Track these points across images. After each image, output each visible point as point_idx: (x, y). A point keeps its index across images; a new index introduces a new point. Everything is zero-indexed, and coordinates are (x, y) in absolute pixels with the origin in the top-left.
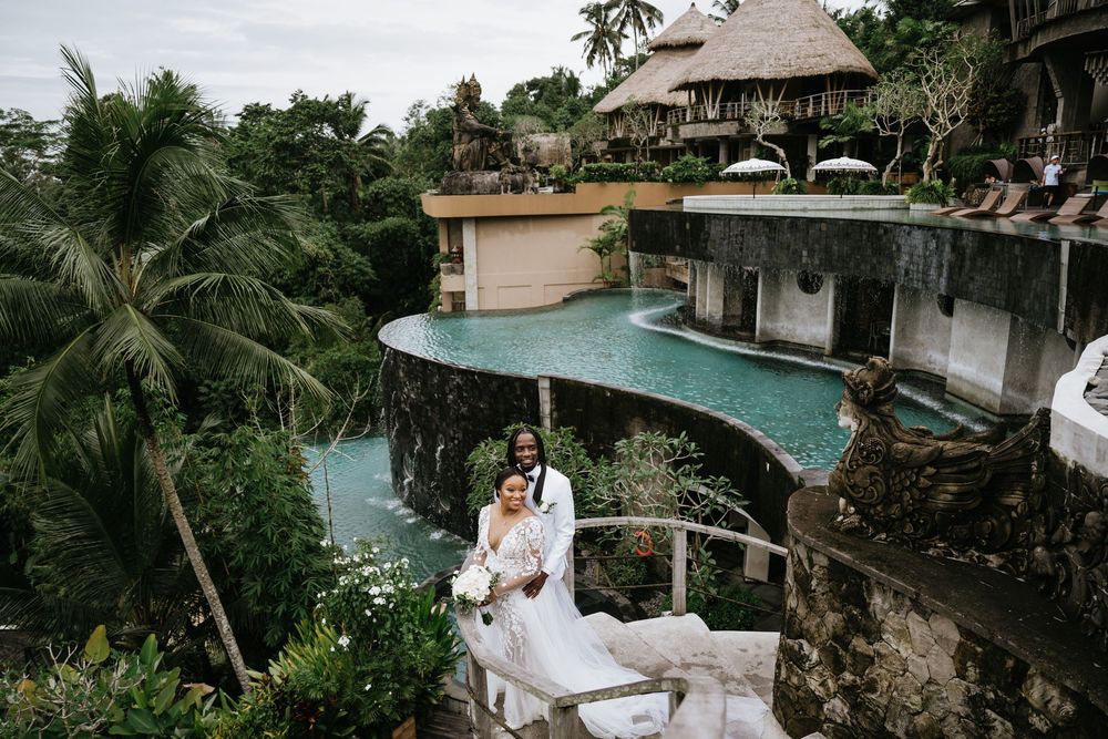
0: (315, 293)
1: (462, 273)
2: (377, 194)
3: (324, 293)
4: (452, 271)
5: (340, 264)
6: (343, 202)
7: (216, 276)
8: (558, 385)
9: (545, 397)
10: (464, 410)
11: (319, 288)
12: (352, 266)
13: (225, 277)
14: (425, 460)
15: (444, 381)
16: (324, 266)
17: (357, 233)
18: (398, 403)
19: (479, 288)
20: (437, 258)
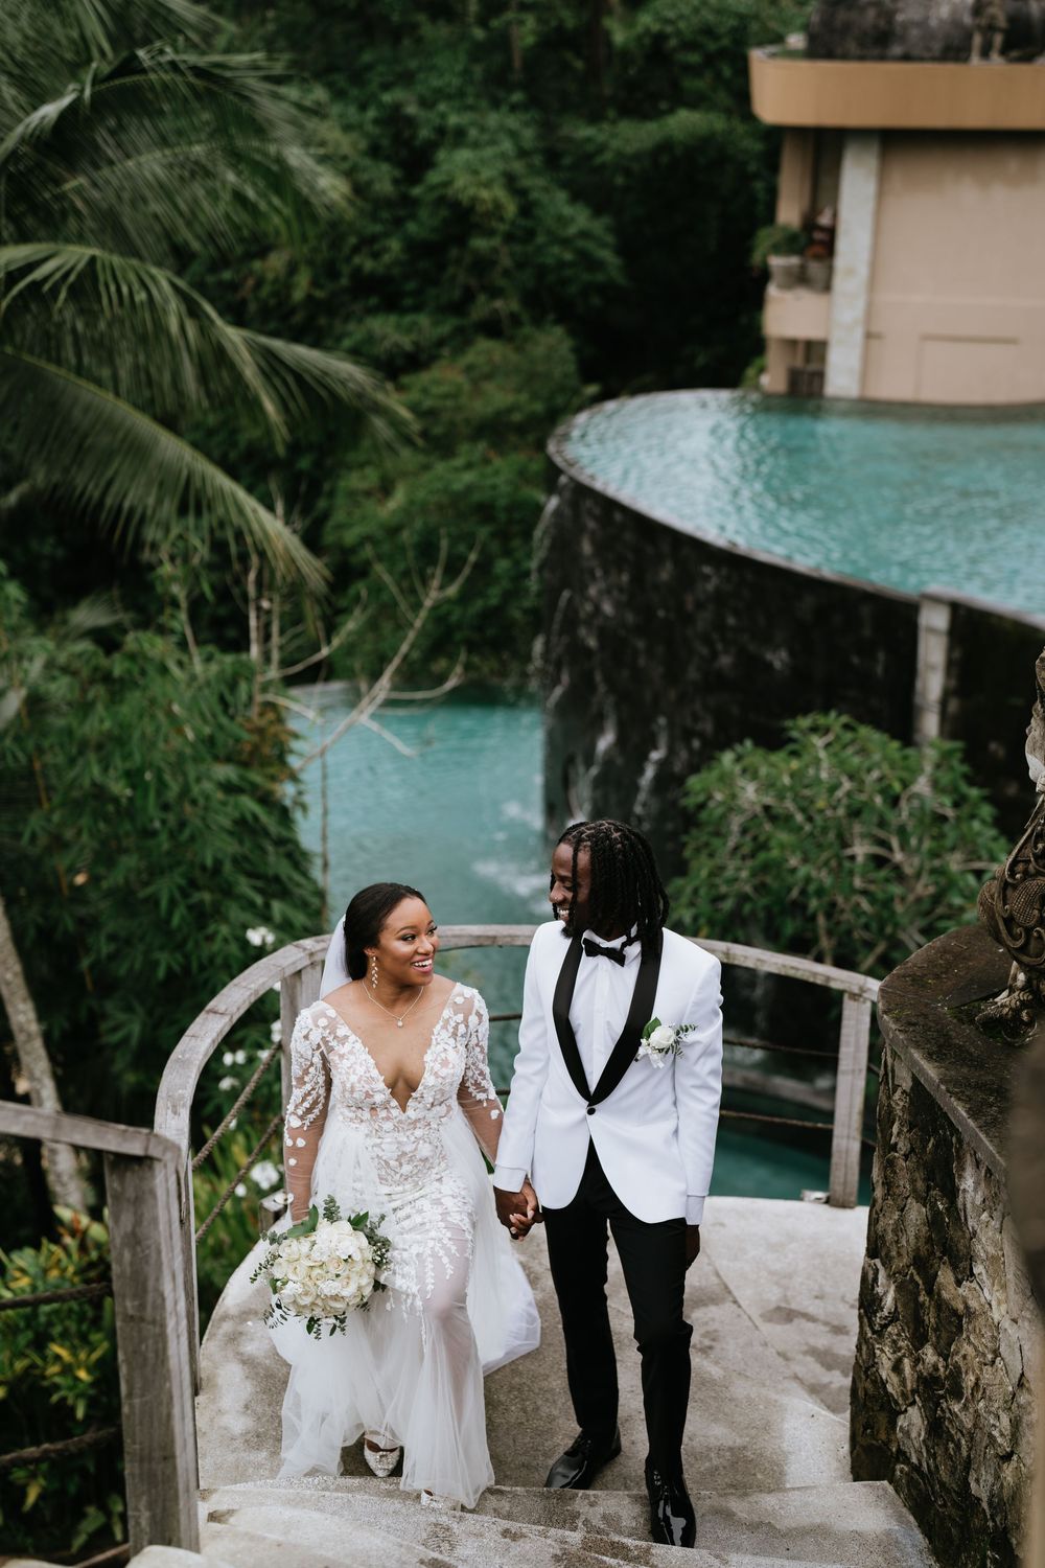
0: (459, 308)
1: (827, 287)
2: (659, 39)
3: (481, 308)
4: (800, 279)
5: (530, 234)
6: (569, 56)
7: (74, 255)
8: (970, 625)
9: (933, 653)
10: (725, 661)
11: (469, 296)
12: (565, 242)
13: (93, 260)
14: (616, 783)
15: (686, 579)
16: (491, 233)
17: (590, 148)
18: (571, 622)
19: (869, 336)
20: (765, 238)
